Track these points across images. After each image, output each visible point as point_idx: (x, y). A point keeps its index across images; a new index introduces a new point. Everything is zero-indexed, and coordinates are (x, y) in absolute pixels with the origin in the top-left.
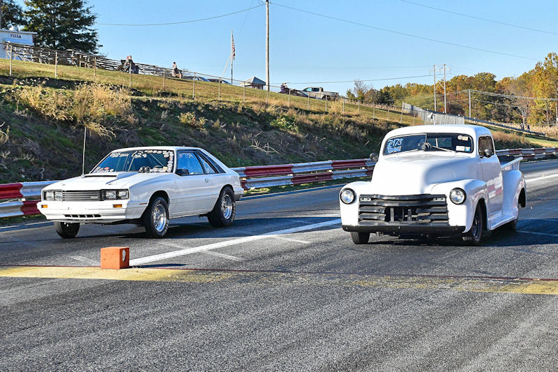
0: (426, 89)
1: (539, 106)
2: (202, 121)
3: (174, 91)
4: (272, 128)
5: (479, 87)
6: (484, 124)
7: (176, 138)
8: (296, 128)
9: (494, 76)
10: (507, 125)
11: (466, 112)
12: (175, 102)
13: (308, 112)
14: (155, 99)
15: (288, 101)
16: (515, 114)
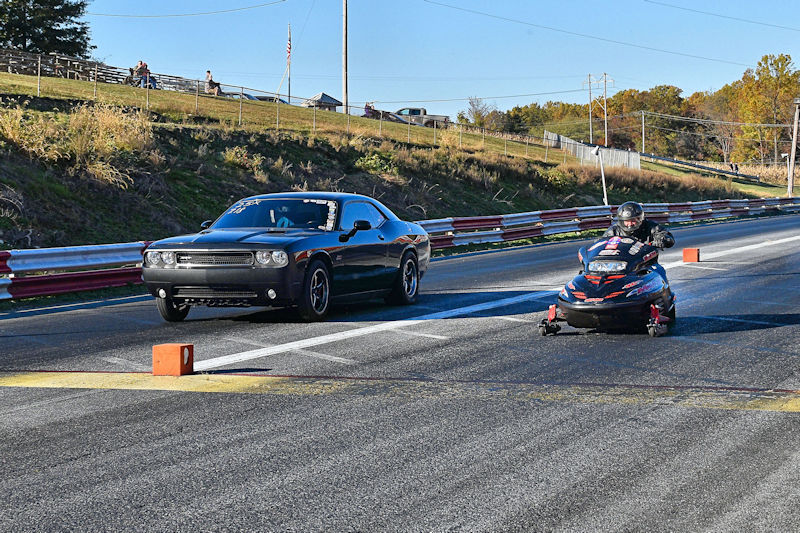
0: (576, 111)
1: (748, 136)
2: (257, 160)
3: (212, 115)
4: (359, 170)
5: (657, 107)
6: (667, 163)
7: (220, 185)
8: (395, 170)
9: (680, 91)
10: (701, 164)
11: (637, 145)
12: (215, 132)
13: (410, 146)
14: (187, 126)
15: (378, 129)
16: (713, 148)
